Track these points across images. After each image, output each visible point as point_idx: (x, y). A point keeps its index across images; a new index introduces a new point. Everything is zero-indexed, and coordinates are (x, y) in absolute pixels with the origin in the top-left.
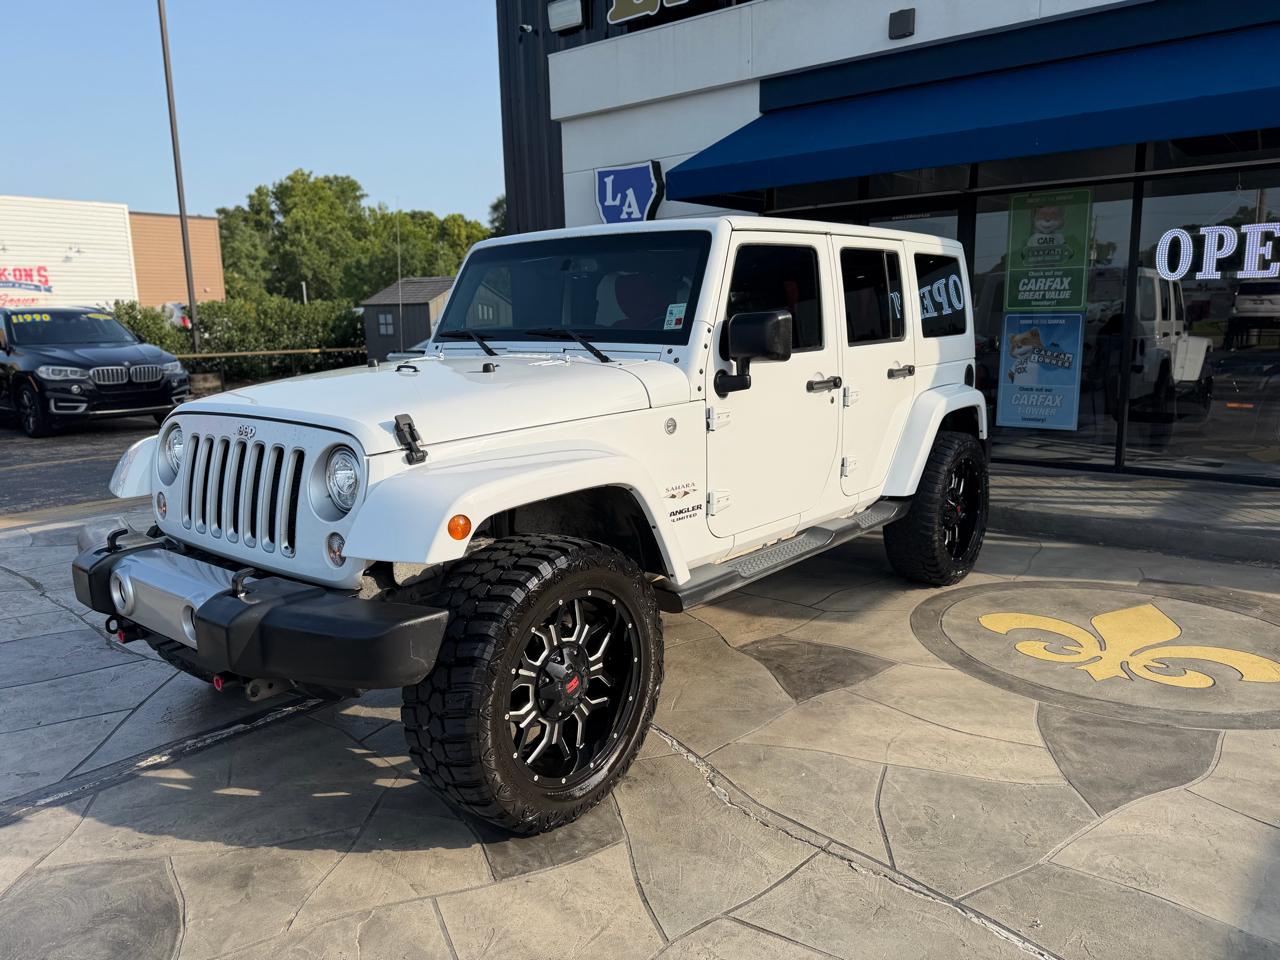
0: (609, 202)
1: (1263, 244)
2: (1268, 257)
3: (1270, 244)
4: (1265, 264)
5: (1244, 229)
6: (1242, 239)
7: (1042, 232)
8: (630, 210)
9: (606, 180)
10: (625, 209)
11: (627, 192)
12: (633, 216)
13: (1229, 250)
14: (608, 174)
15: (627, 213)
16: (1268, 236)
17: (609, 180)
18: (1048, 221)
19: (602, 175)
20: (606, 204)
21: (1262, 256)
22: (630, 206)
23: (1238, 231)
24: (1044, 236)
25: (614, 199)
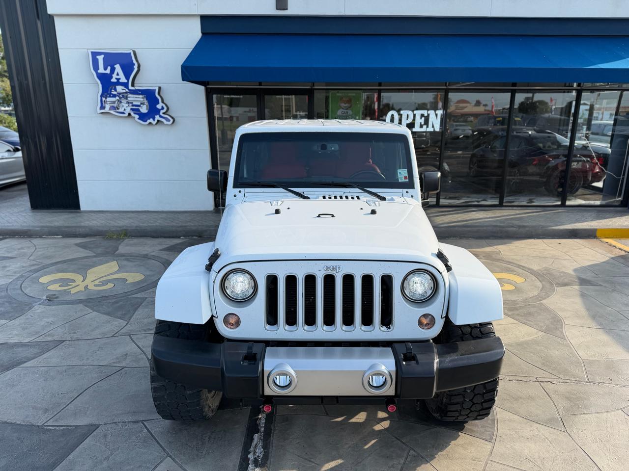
0: (101, 70)
1: (421, 118)
2: (423, 123)
3: (423, 118)
4: (421, 126)
5: (415, 112)
6: (415, 115)
7: (343, 109)
8: (118, 77)
9: (98, 57)
10: (114, 76)
11: (115, 66)
12: (121, 81)
13: (410, 120)
14: (100, 54)
15: (116, 79)
16: (422, 115)
17: (100, 58)
18: (345, 104)
19: (95, 55)
20: (99, 71)
21: (421, 123)
22: (118, 74)
23: (413, 113)
24: (344, 111)
25: (105, 69)
